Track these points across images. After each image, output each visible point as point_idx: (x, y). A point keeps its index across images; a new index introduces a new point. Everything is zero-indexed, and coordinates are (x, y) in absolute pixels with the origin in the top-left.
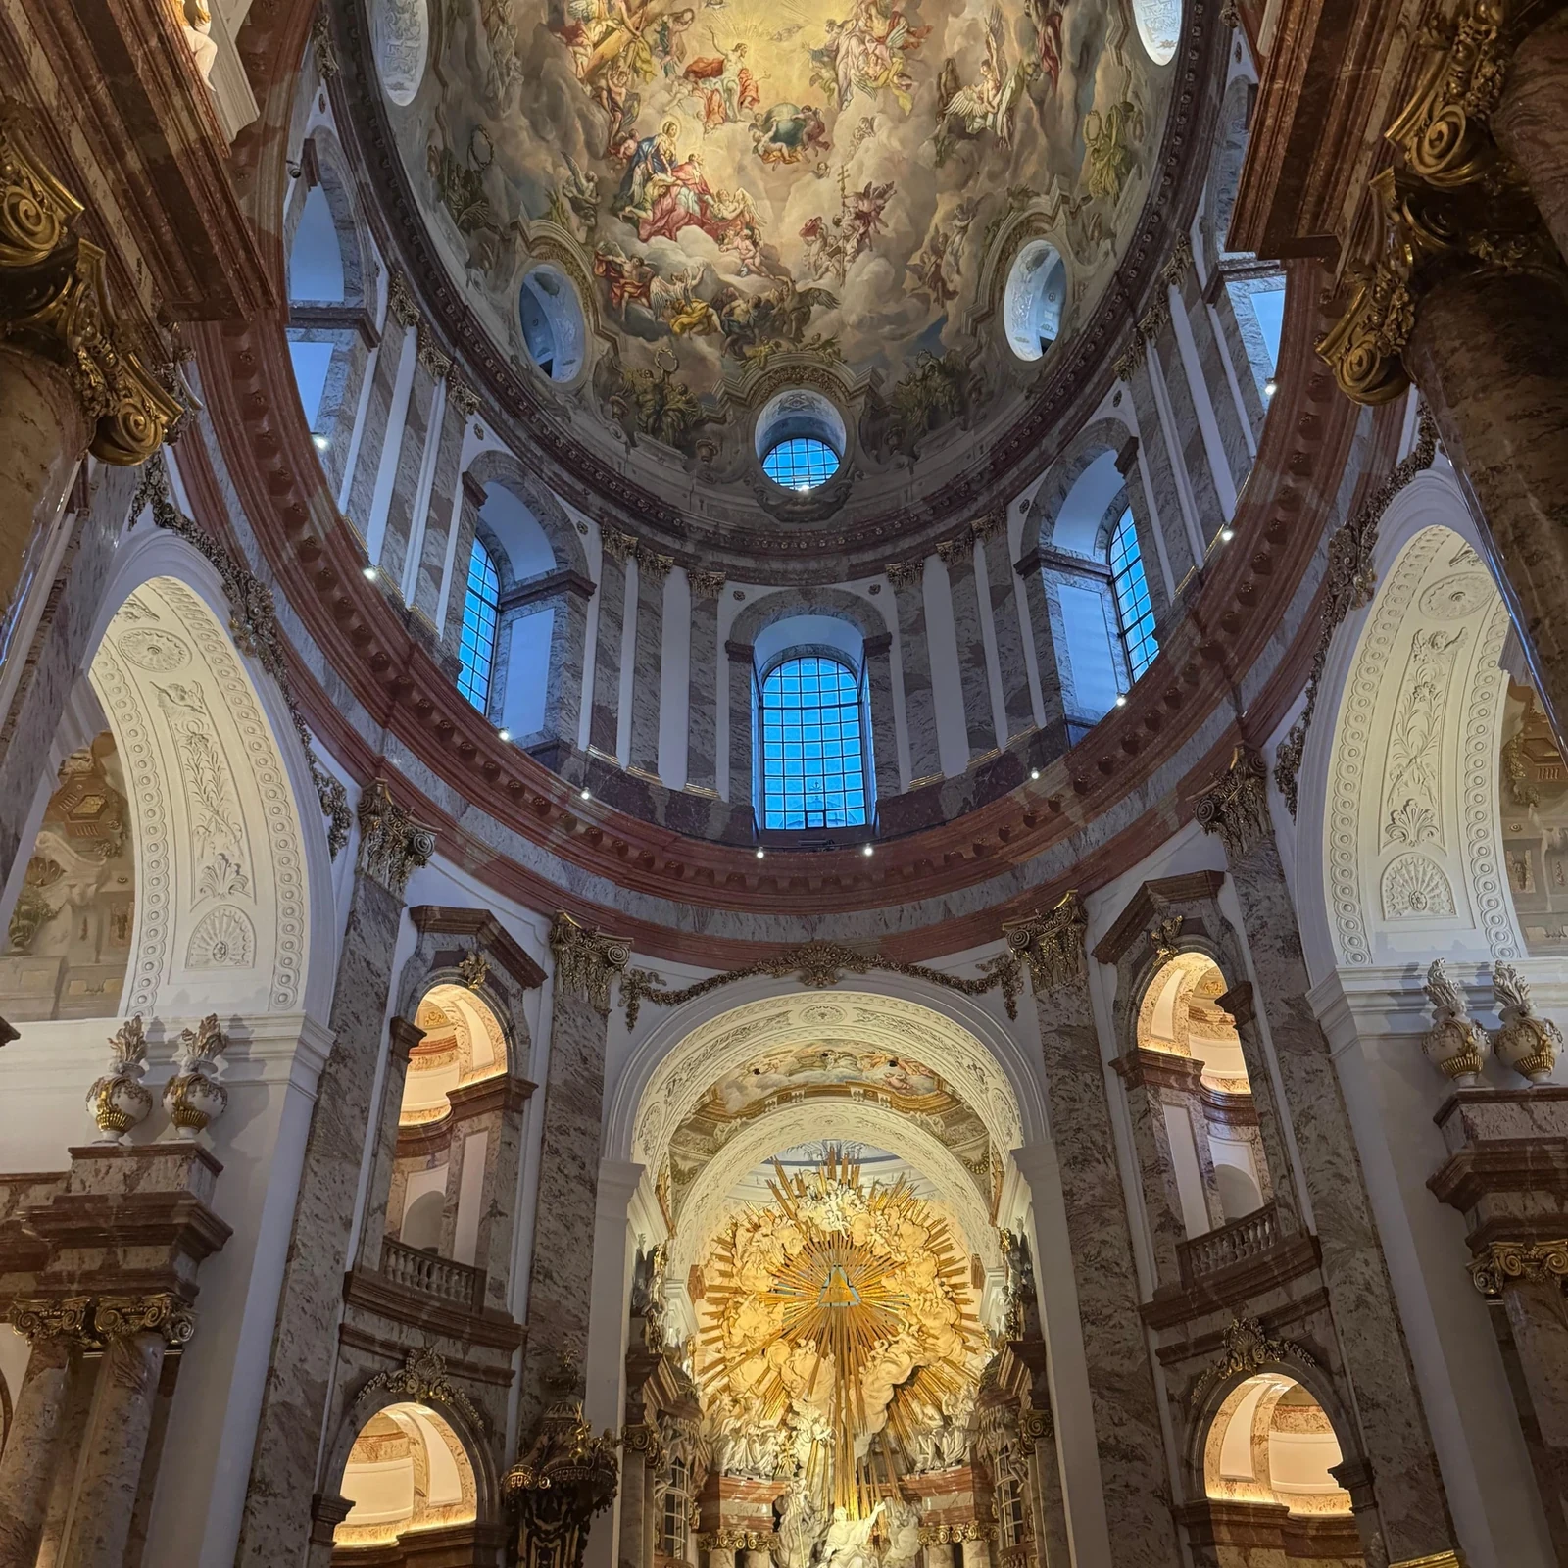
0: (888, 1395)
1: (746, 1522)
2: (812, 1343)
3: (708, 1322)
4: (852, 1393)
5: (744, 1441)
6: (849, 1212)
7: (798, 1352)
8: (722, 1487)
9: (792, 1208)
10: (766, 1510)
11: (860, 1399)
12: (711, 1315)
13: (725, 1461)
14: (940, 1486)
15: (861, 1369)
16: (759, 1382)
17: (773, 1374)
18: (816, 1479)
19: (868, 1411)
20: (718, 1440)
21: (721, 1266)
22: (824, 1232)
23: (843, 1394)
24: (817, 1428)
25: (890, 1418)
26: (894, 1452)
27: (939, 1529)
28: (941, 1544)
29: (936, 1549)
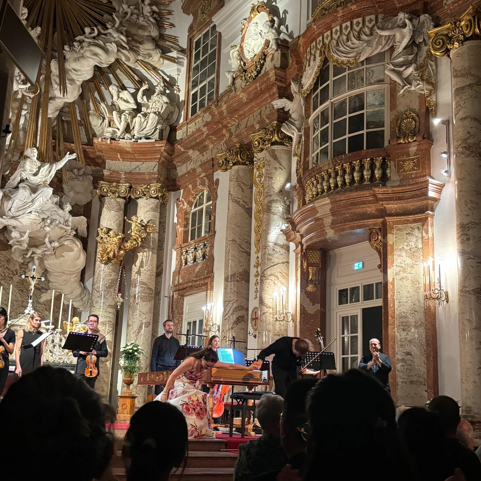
15: (66, 47)
27: (119, 186)
28: (119, 197)
29: (113, 200)
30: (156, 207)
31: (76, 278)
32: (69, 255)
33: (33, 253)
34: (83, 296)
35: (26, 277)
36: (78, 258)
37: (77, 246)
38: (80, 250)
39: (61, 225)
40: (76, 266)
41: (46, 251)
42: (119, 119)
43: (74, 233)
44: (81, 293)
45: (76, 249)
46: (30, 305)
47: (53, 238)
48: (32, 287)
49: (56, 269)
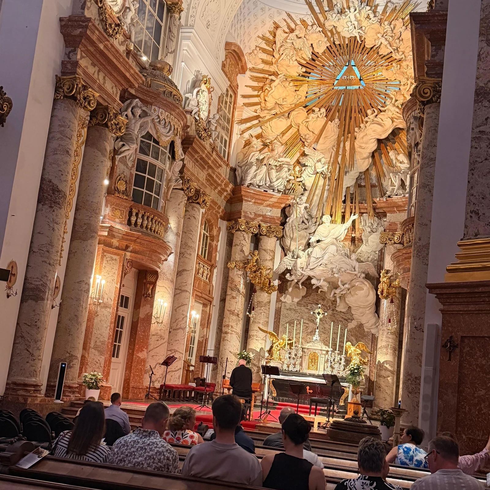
0: (373, 146)
1: (261, 218)
2: (323, 110)
3: (250, 92)
4: (348, 144)
5: (264, 168)
6: (365, 23)
7: (312, 115)
8: (243, 193)
9: (322, 19)
10: (277, 213)
11: (353, 148)
12: (253, 88)
13: (249, 178)
14: (401, 206)
15: (356, 129)
16: (283, 133)
17: (293, 131)
18: (315, 198)
19: (357, 157)
20: (246, 165)
21: (265, 56)
22: (344, 38)
23: (342, 145)
24: (319, 165)
25: (374, 163)
26: (373, 186)
27: (395, 234)
28: (395, 243)
29: (391, 246)
31: (370, 310)
32: (361, 293)
33: (335, 294)
34: (377, 324)
36: (368, 295)
37: (366, 285)
38: (369, 288)
39: (348, 271)
40: (368, 301)
41: (342, 291)
43: (363, 275)
44: (375, 322)
45: (365, 288)
46: (317, 333)
47: (345, 282)
48: (318, 320)
49: (353, 304)
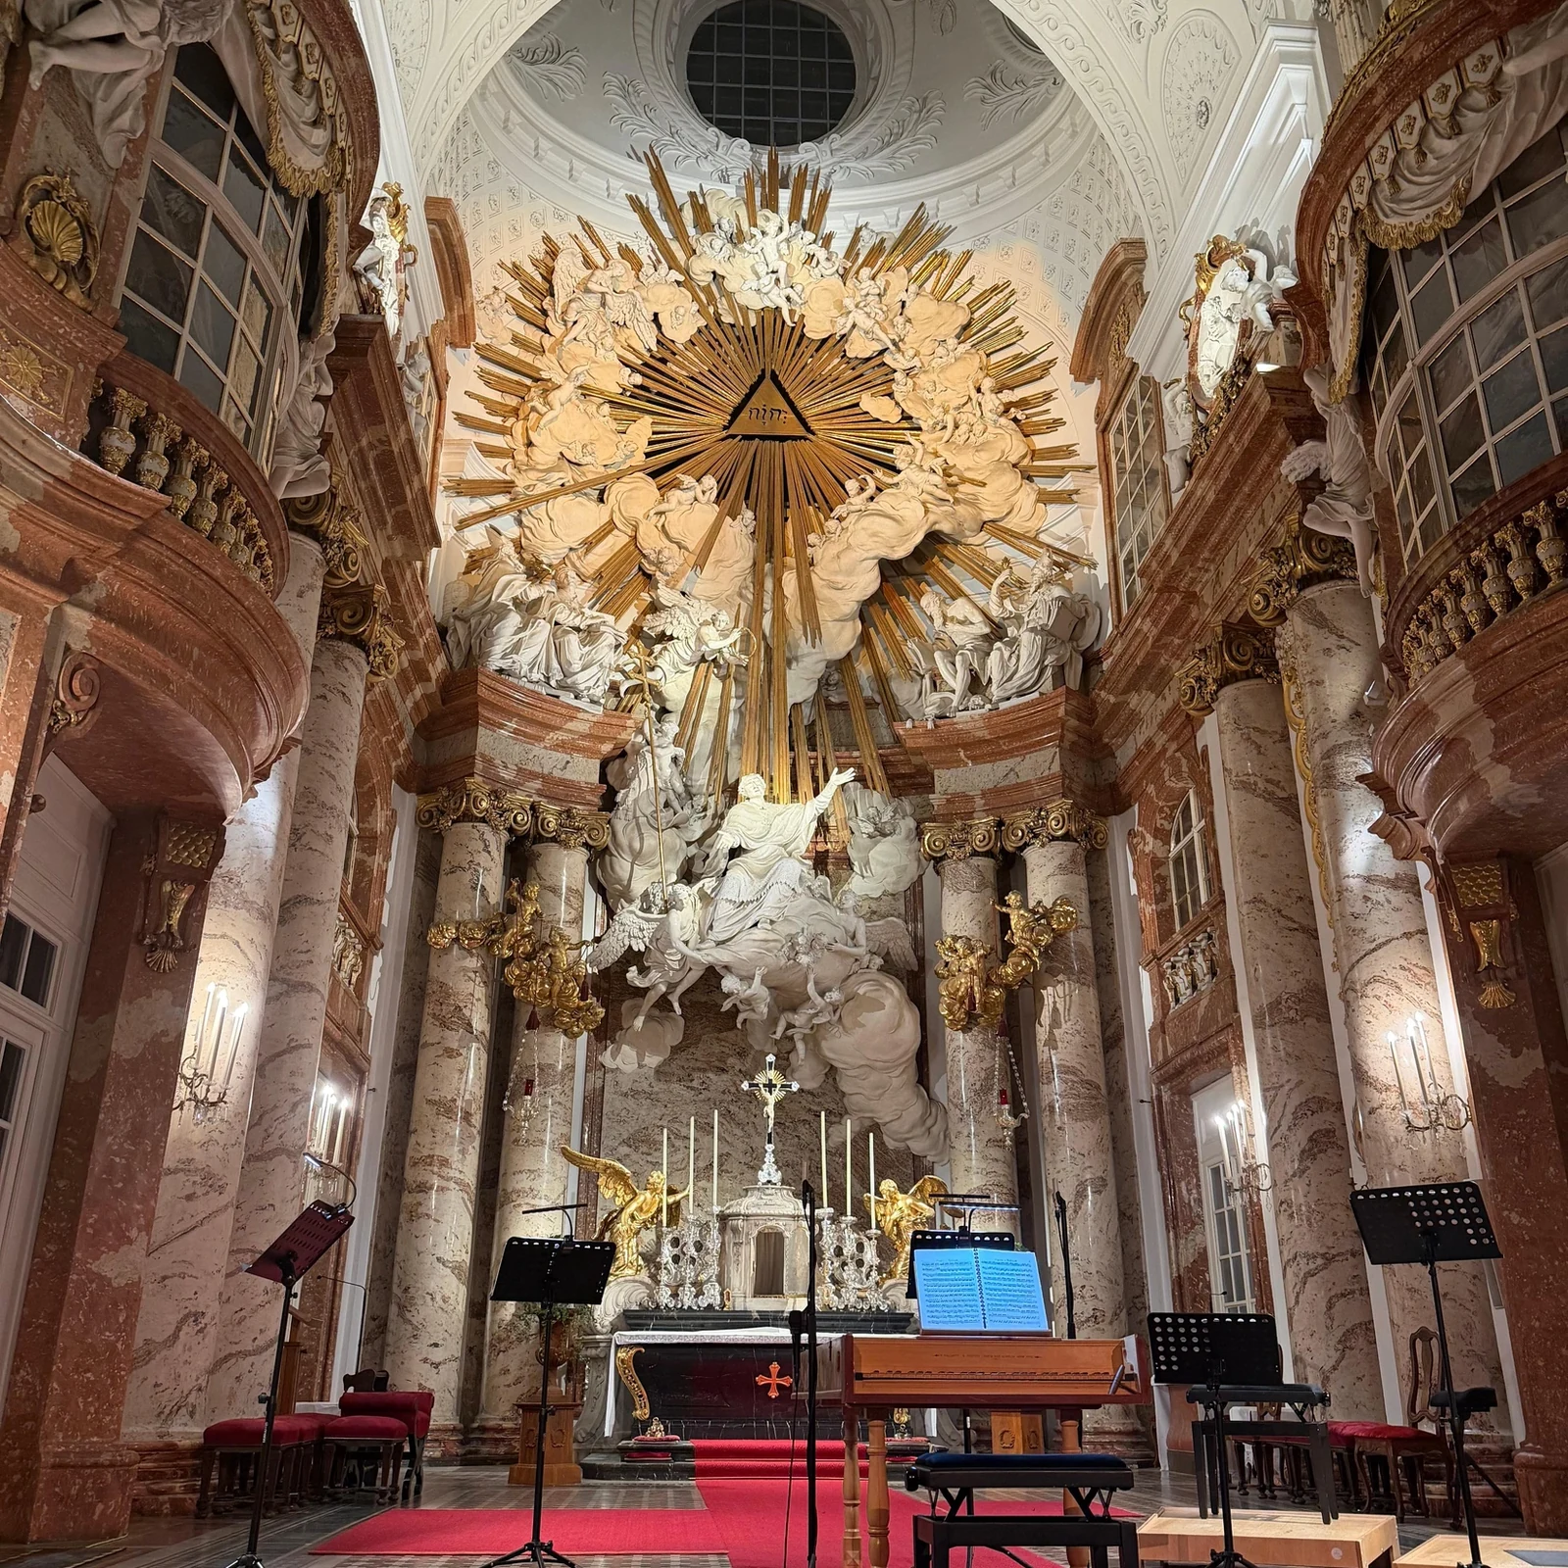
0: (868, 582)
1: (537, 784)
2: (710, 481)
3: (478, 411)
4: (790, 582)
5: (543, 630)
6: (801, 276)
7: (675, 495)
8: (482, 692)
9: (680, 255)
10: (585, 771)
11: (806, 590)
12: (491, 407)
13: (498, 650)
14: (981, 742)
15: (812, 538)
16: (589, 544)
17: (616, 541)
18: (700, 734)
19: (824, 614)
20: (484, 610)
21: (521, 328)
22: (745, 310)
23: (769, 584)
24: (709, 632)
26: (870, 704)
27: (971, 827)
28: (975, 853)
29: (961, 865)
30: (1073, 861)
31: (905, 1076)
32: (875, 1020)
33: (790, 1026)
34: (929, 1122)
35: (751, 1085)
36: (899, 1025)
37: (892, 993)
38: (899, 1003)
39: (839, 946)
40: (897, 1046)
41: (816, 1015)
42: (949, 666)
43: (879, 961)
44: (922, 1116)
45: (889, 1002)
46: (769, 1158)
47: (826, 983)
48: (770, 1110)
49: (849, 1060)
